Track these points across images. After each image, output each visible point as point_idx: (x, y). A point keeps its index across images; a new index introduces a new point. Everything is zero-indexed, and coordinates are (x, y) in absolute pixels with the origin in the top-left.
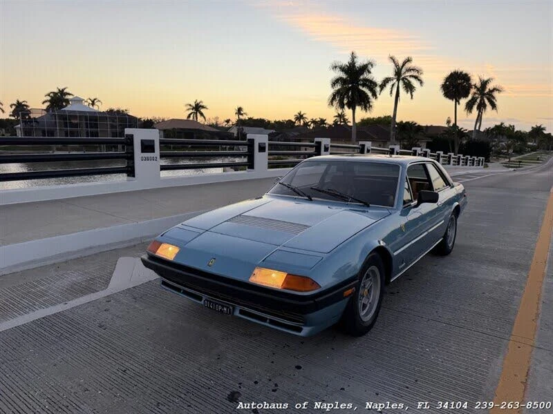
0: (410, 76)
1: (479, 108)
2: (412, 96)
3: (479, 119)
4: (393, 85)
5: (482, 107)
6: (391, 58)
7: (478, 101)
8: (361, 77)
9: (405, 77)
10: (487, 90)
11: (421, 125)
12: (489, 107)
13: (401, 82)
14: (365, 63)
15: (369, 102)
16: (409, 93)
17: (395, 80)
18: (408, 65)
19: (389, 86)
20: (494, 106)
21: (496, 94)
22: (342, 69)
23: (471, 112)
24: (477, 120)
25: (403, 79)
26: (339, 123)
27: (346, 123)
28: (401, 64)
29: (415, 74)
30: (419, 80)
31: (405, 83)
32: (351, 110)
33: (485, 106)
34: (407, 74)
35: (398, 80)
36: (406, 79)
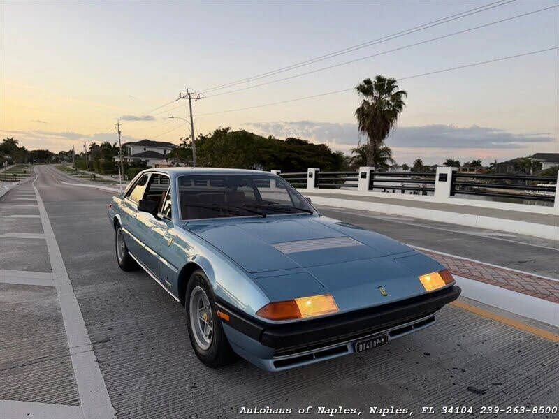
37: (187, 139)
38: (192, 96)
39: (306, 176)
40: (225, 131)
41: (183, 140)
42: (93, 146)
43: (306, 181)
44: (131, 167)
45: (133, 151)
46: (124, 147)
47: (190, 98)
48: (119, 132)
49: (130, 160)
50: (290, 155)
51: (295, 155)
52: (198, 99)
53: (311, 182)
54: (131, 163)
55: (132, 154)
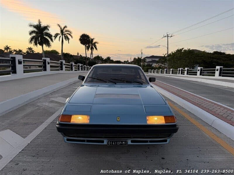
0: (67, 34)
1: (91, 49)
2: (69, 42)
3: (92, 53)
4: (60, 37)
5: (92, 49)
6: (58, 25)
7: (91, 46)
8: (45, 32)
9: (65, 34)
10: (93, 43)
11: (71, 54)
12: (95, 49)
13: (63, 36)
14: (46, 25)
15: (49, 43)
16: (67, 41)
17: (61, 35)
18: (66, 29)
19: (58, 37)
20: (96, 49)
21: (96, 44)
22: (35, 27)
23: (88, 50)
24: (91, 53)
25: (64, 34)
26: (29, 52)
27: (33, 52)
28: (63, 28)
29: (69, 33)
30: (71, 36)
31: (65, 36)
32: (41, 46)
33: (93, 49)
34: (66, 33)
35: (62, 35)
36: (65, 35)
37: (166, 54)
38: (169, 36)
39: (215, 70)
40: (181, 50)
41: (164, 55)
42: (135, 59)
43: (215, 73)
44: (146, 66)
45: (148, 60)
46: (144, 58)
47: (168, 37)
48: (142, 53)
49: (146, 64)
50: (213, 60)
51: (215, 60)
52: (171, 36)
53: (217, 73)
54: (146, 65)
55: (147, 61)
